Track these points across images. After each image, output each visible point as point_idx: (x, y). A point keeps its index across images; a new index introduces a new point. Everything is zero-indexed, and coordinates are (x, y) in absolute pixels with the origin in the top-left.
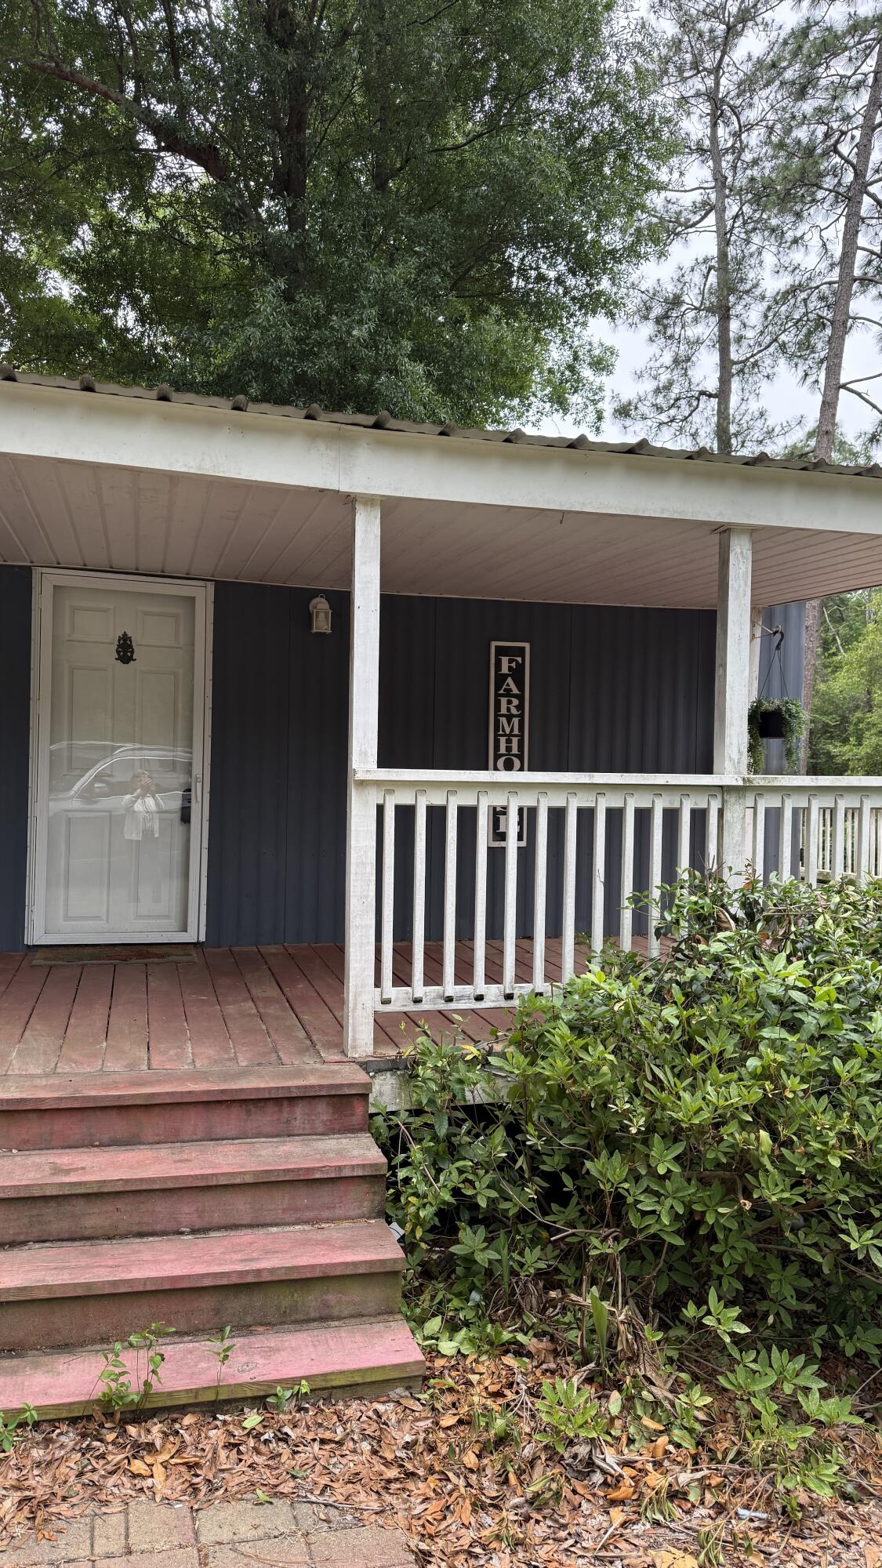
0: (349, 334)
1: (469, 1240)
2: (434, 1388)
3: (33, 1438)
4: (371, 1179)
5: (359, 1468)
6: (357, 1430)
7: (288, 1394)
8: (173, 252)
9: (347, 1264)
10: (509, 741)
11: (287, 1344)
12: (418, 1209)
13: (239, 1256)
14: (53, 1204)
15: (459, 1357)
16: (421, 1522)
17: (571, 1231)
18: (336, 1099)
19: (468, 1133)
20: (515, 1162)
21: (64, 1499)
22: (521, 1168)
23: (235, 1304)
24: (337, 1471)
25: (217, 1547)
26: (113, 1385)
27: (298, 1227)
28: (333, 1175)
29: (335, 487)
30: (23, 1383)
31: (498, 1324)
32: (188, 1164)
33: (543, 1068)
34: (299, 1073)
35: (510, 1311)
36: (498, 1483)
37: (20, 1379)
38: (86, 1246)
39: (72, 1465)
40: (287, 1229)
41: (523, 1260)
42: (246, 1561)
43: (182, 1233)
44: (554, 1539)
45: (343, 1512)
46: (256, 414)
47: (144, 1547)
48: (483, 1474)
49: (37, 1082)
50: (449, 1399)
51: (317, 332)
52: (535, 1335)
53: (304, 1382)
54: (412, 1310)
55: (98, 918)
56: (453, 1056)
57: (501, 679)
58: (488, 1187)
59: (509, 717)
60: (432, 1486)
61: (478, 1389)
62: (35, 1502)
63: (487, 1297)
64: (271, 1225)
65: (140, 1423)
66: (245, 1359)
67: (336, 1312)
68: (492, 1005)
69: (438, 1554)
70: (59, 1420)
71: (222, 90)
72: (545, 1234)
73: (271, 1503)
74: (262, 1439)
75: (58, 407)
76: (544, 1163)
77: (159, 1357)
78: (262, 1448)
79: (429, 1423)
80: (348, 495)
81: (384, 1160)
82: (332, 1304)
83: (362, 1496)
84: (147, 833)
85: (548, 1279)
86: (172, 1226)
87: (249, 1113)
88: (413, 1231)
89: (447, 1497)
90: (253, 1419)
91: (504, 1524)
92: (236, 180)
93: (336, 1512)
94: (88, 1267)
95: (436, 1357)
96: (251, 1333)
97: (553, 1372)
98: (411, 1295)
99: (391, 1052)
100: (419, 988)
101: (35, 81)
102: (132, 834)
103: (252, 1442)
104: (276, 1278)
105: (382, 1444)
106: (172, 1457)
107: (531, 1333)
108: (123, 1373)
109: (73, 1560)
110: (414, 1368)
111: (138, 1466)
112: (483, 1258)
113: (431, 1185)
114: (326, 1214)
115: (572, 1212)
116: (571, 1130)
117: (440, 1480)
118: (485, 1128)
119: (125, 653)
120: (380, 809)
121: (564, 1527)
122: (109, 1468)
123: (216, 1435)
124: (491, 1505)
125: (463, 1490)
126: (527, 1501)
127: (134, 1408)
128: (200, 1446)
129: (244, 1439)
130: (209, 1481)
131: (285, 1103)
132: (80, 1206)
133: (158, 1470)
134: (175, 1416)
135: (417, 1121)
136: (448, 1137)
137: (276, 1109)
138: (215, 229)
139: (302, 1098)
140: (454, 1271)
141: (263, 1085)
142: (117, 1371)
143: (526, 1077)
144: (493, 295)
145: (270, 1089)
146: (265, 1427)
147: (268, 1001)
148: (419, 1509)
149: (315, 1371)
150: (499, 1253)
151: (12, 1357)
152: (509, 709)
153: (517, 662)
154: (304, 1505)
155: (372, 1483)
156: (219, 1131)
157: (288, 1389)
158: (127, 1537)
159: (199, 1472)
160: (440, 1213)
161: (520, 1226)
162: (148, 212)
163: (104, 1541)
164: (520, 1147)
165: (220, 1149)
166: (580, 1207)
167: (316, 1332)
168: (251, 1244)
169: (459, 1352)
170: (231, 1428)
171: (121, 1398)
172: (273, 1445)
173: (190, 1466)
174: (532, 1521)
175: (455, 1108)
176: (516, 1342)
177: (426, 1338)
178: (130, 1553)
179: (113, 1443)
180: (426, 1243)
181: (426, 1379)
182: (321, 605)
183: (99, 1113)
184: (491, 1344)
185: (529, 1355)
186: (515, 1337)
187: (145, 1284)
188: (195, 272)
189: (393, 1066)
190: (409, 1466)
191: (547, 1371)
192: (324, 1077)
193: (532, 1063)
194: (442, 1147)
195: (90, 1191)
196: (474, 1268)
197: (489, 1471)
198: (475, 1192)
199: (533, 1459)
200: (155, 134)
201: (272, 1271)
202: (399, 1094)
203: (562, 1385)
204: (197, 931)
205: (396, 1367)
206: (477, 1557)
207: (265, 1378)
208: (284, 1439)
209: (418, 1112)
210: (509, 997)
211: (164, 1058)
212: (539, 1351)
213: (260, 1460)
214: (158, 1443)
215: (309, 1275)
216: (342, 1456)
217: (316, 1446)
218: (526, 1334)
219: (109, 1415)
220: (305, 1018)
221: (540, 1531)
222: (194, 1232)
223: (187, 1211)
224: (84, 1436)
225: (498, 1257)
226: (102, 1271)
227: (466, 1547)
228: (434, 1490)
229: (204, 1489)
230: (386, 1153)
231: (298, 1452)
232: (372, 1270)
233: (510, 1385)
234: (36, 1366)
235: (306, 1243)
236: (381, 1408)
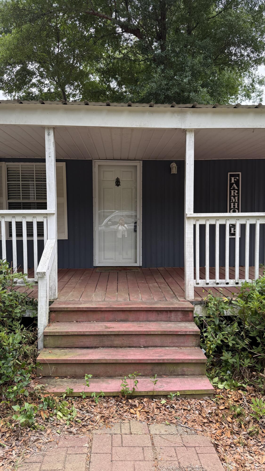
0: (182, 81)
1: (226, 356)
2: (217, 397)
3: (103, 400)
4: (195, 335)
5: (195, 418)
6: (194, 407)
7: (174, 395)
8: (127, 63)
9: (190, 359)
10: (234, 204)
11: (173, 381)
12: (210, 345)
13: (158, 355)
14: (106, 337)
15: (224, 389)
16: (215, 435)
17: (260, 354)
18: (183, 312)
19: (225, 324)
20: (241, 333)
21: (113, 417)
22: (242, 335)
23: (157, 368)
24: (189, 418)
25: (155, 435)
26: (124, 388)
27: (174, 348)
28: (184, 334)
29: (180, 127)
30: (100, 385)
31: (236, 381)
32: (142, 328)
33: (250, 305)
34: (172, 304)
35: (240, 377)
36: (238, 427)
37: (99, 384)
38: (115, 349)
39: (114, 409)
40: (171, 348)
41: (244, 363)
42: (164, 440)
43: (141, 347)
44: (257, 445)
45: (191, 430)
46: (156, 107)
47: (135, 433)
48: (233, 424)
49: (100, 303)
50: (222, 401)
51: (171, 82)
52: (248, 385)
53: (178, 392)
54: (209, 375)
55: (113, 259)
56: (219, 301)
57: (231, 185)
58: (232, 340)
59: (234, 197)
60: (218, 426)
61: (231, 399)
62: (105, 417)
63: (232, 372)
64: (166, 347)
65: (132, 399)
66: (161, 384)
67: (186, 373)
68: (232, 286)
69: (221, 445)
70: (110, 396)
71: (141, 11)
72: (250, 355)
73: (170, 425)
74: (167, 407)
75: (100, 111)
76: (250, 334)
77: (137, 381)
78: (167, 409)
79: (216, 407)
80: (184, 129)
81: (199, 330)
82: (185, 371)
83: (197, 426)
84: (123, 236)
85: (252, 369)
86: (138, 345)
87: (158, 314)
88: (209, 352)
89: (223, 429)
90: (163, 401)
91: (241, 439)
92: (145, 38)
93: (189, 430)
94: (116, 355)
95: (217, 389)
96: (162, 377)
97: (254, 397)
98: (209, 370)
99: (200, 299)
100: (208, 280)
101: (87, 17)
102: (119, 236)
103: (164, 408)
104: (169, 362)
105: (202, 412)
106: (141, 409)
107: (247, 384)
108: (127, 385)
109: (116, 434)
110: (211, 391)
111: (132, 411)
112: (231, 361)
113: (214, 338)
114: (182, 345)
115: (260, 349)
116: (259, 324)
117: (220, 424)
118: (230, 323)
119: (118, 183)
120: (195, 226)
121: (260, 442)
122: (124, 410)
123: (153, 405)
124: (236, 433)
125: (227, 428)
126: (248, 433)
127: (130, 395)
128: (149, 407)
129: (161, 406)
130: (152, 417)
131: (169, 312)
132: (113, 338)
133: (138, 413)
134: (141, 398)
135: (209, 320)
136: (219, 325)
137: (166, 314)
138: (139, 54)
139: (173, 311)
140: (222, 364)
141: (162, 307)
142: (125, 384)
143: (244, 307)
144: (226, 63)
145: (164, 308)
146: (167, 404)
147: (161, 283)
148: (214, 432)
149: (181, 389)
150: (236, 360)
151: (97, 378)
152: (234, 194)
153: (237, 178)
154: (180, 427)
155: (199, 423)
156: (150, 319)
157: (174, 394)
158: (130, 429)
159: (149, 414)
160: (217, 347)
161: (242, 352)
162: (120, 52)
163: (124, 430)
164: (242, 329)
165: (151, 324)
166: (262, 348)
167: (181, 378)
168: (161, 351)
169: (224, 388)
170: (157, 403)
171: (127, 392)
172: (170, 409)
173: (147, 412)
174: (250, 439)
175: (221, 317)
176: (242, 387)
177: (214, 383)
178: (131, 434)
179: (125, 404)
180: (213, 355)
181: (214, 395)
182: (174, 165)
183: (117, 312)
184: (234, 386)
185: (247, 391)
186: (242, 385)
187: (132, 361)
188: (134, 68)
189: (200, 303)
190: (211, 419)
191: (252, 396)
192: (180, 305)
193: (246, 303)
194: (217, 328)
195: (116, 334)
196: (228, 364)
197: (235, 423)
198: (228, 341)
199: (249, 421)
200: (121, 27)
201: (168, 360)
202: (203, 311)
203: (258, 400)
204: (139, 263)
205: (205, 390)
206: (233, 447)
207: (167, 390)
208: (173, 408)
209: (209, 317)
210: (237, 283)
211: (133, 298)
212: (250, 390)
213: (166, 413)
214: (137, 405)
215: (178, 362)
216: (190, 414)
217: (182, 410)
218: (245, 384)
219: (124, 396)
220: (172, 288)
221: (252, 442)
222: (144, 347)
223: (142, 341)
224: (117, 401)
225: (236, 361)
226: (120, 356)
227: (229, 444)
228: (218, 427)
229: (151, 419)
230: (200, 328)
231: (177, 412)
232: (197, 362)
233: (241, 399)
234: (103, 381)
235: (177, 352)
236: (201, 402)
